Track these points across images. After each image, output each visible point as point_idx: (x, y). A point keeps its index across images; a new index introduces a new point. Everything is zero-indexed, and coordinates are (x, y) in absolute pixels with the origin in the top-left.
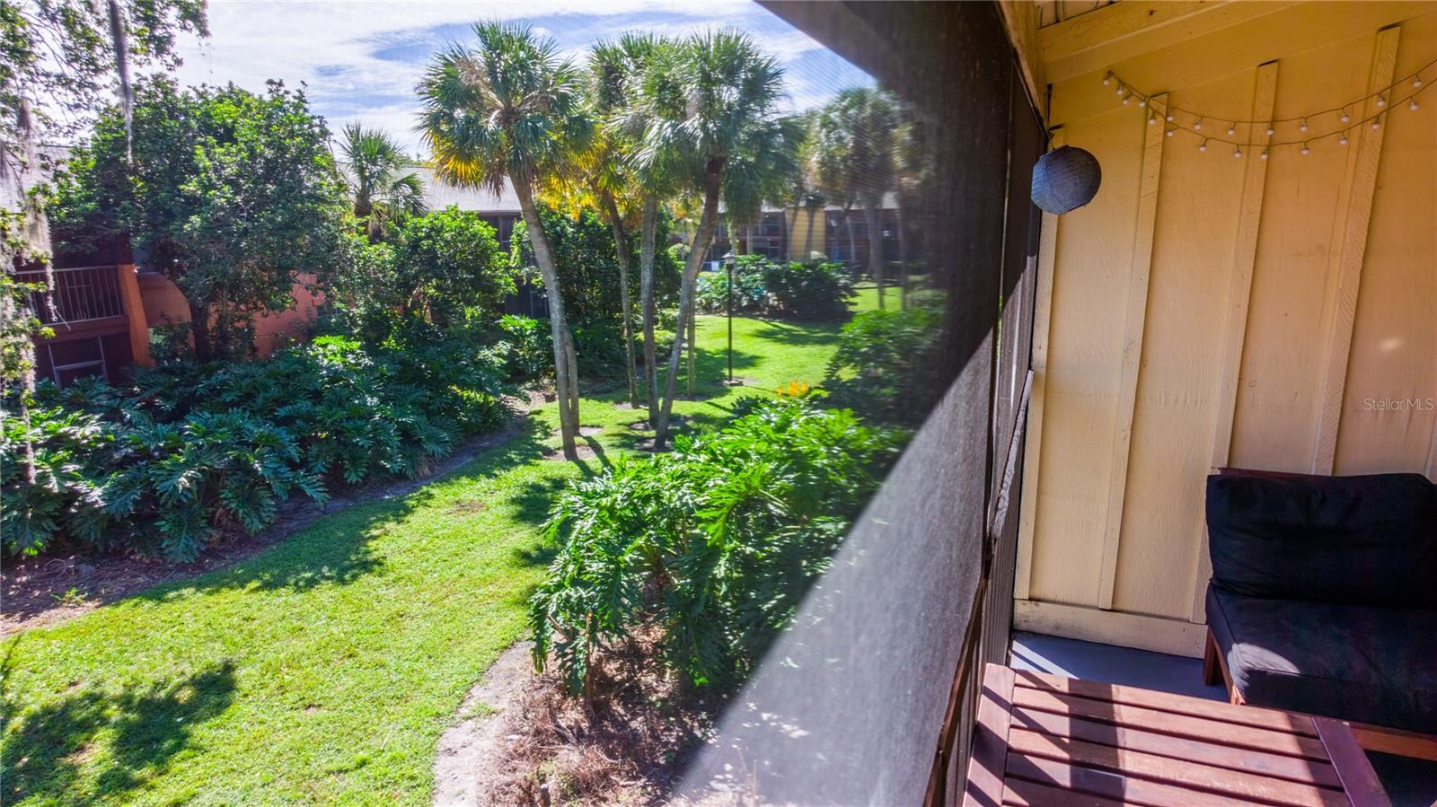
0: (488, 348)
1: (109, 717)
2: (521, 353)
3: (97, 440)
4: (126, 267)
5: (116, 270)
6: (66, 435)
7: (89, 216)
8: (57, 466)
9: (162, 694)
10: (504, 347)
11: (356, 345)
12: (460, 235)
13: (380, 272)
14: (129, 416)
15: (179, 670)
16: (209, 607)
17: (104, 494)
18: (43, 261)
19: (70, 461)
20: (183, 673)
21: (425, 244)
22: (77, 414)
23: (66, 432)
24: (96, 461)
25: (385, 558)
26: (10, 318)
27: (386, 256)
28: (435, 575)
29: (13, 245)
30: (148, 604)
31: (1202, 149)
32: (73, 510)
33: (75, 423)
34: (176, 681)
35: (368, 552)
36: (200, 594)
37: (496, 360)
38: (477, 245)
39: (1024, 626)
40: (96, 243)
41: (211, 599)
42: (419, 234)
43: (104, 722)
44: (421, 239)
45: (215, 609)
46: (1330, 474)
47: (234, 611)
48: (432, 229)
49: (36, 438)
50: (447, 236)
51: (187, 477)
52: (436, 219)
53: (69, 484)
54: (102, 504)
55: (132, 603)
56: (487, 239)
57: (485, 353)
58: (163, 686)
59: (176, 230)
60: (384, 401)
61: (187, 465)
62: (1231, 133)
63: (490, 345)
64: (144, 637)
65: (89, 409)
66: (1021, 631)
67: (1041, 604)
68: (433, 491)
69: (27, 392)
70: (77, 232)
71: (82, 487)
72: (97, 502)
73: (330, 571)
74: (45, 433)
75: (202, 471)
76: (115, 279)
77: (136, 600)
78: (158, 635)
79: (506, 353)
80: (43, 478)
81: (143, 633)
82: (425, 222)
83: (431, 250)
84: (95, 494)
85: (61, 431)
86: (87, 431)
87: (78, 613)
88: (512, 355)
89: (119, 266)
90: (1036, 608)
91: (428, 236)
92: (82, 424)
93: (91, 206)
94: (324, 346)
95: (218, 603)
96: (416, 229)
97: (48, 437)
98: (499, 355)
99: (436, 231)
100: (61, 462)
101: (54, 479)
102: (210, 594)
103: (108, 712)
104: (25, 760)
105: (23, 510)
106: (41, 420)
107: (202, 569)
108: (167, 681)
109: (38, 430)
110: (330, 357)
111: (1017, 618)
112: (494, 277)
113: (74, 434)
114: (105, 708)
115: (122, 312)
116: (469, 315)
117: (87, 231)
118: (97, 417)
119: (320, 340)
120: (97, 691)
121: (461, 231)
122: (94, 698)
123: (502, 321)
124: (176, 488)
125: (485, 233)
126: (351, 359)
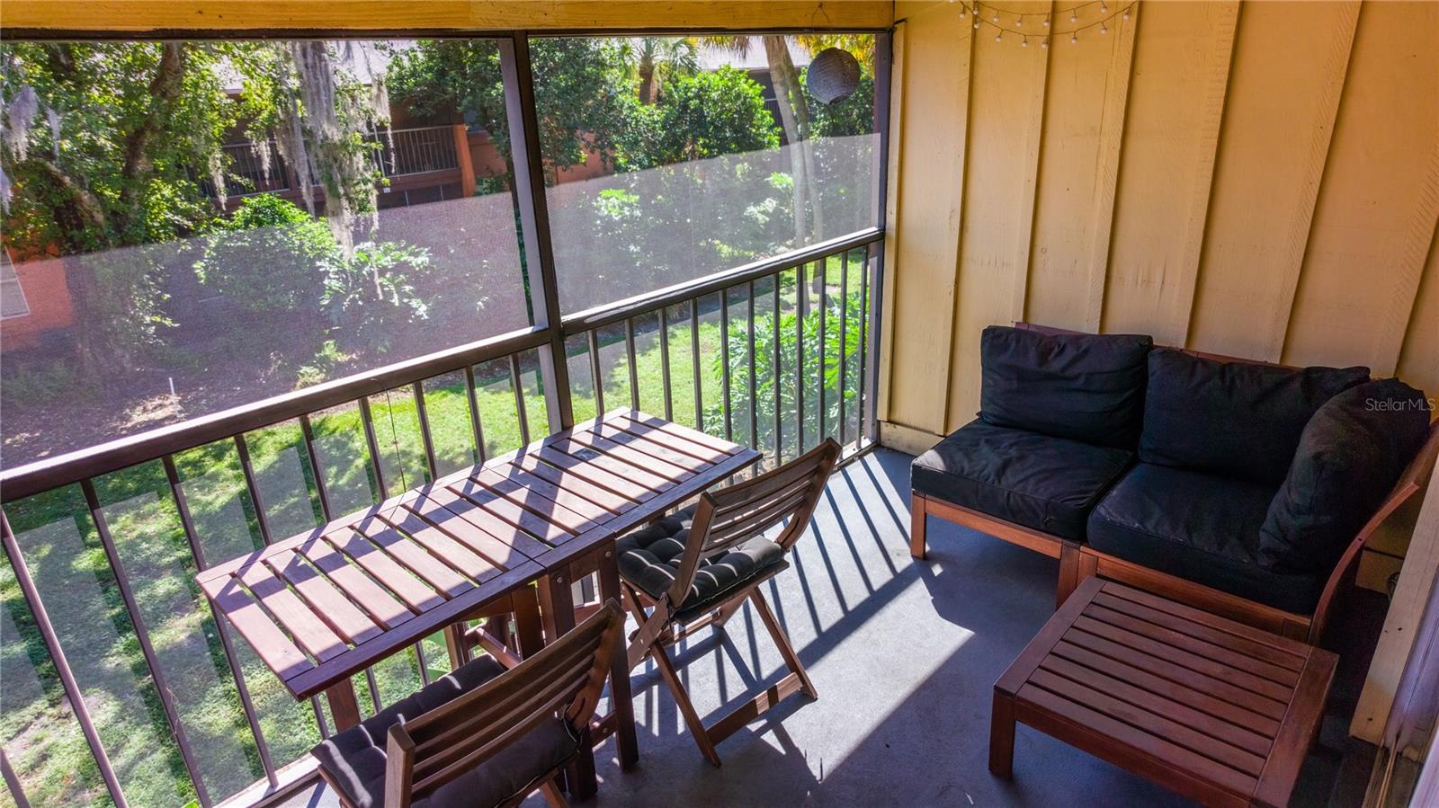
0: (755, 206)
1: (412, 467)
2: (787, 211)
3: (426, 268)
4: (459, 127)
5: (452, 129)
6: (406, 263)
7: (431, 85)
8: (398, 286)
9: (446, 458)
10: (770, 204)
11: (635, 198)
12: (726, 94)
13: (650, 131)
14: (452, 251)
15: (461, 443)
16: (490, 403)
17: (427, 310)
18: (386, 125)
19: (407, 284)
20: (462, 446)
21: (693, 103)
22: (414, 247)
23: (405, 261)
24: (423, 284)
25: (623, 382)
26: (361, 170)
27: (655, 116)
28: (657, 400)
29: (365, 112)
30: (452, 396)
31: (998, 40)
32: (411, 321)
33: (412, 254)
34: (458, 450)
35: (613, 376)
36: (486, 393)
37: (760, 217)
38: (743, 104)
39: (887, 444)
40: (434, 107)
41: (494, 397)
42: (689, 94)
43: (408, 469)
44: (690, 99)
45: (493, 405)
46: (1096, 332)
47: (505, 408)
48: (701, 89)
49: (387, 264)
50: (714, 95)
51: (483, 302)
52: (705, 79)
53: (406, 300)
54: (426, 317)
55: (441, 394)
56: (751, 98)
57: (752, 210)
58: (447, 453)
59: (487, 95)
60: (645, 250)
61: (484, 292)
62: (1019, 25)
63: (757, 203)
64: (444, 418)
65: (423, 244)
66: (883, 447)
67: (897, 426)
68: (677, 332)
69: (373, 229)
70: (421, 99)
71: (414, 303)
72: (422, 316)
73: (580, 387)
74: (393, 260)
75: (495, 299)
76: (451, 137)
77: (444, 392)
78: (453, 417)
79: (771, 211)
80: (388, 295)
81: (442, 415)
82: (694, 82)
83: (699, 110)
84: (422, 309)
85: (402, 259)
86: (419, 260)
87: (408, 396)
88: (777, 212)
89: (454, 126)
90: (895, 430)
91: (697, 96)
92: (416, 255)
93: (429, 76)
94: (608, 198)
95: (496, 401)
96: (687, 89)
97: (394, 263)
98: (763, 213)
99: (702, 92)
100: (402, 283)
101: (396, 296)
102: (493, 393)
103: (412, 464)
104: (360, 485)
105: (378, 318)
106: (391, 250)
107: (492, 375)
108: (452, 449)
109: (389, 258)
110: (610, 209)
111: (883, 438)
112: (759, 135)
113: (410, 262)
114: (410, 461)
115: (457, 166)
116: (739, 173)
117: (429, 97)
118: (426, 249)
119: (605, 193)
120: (408, 450)
121: (727, 91)
122: (405, 454)
123: (771, 178)
124: (474, 308)
125: (751, 91)
126: (626, 211)
